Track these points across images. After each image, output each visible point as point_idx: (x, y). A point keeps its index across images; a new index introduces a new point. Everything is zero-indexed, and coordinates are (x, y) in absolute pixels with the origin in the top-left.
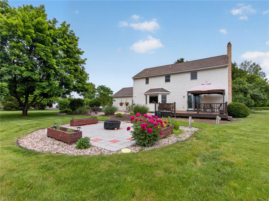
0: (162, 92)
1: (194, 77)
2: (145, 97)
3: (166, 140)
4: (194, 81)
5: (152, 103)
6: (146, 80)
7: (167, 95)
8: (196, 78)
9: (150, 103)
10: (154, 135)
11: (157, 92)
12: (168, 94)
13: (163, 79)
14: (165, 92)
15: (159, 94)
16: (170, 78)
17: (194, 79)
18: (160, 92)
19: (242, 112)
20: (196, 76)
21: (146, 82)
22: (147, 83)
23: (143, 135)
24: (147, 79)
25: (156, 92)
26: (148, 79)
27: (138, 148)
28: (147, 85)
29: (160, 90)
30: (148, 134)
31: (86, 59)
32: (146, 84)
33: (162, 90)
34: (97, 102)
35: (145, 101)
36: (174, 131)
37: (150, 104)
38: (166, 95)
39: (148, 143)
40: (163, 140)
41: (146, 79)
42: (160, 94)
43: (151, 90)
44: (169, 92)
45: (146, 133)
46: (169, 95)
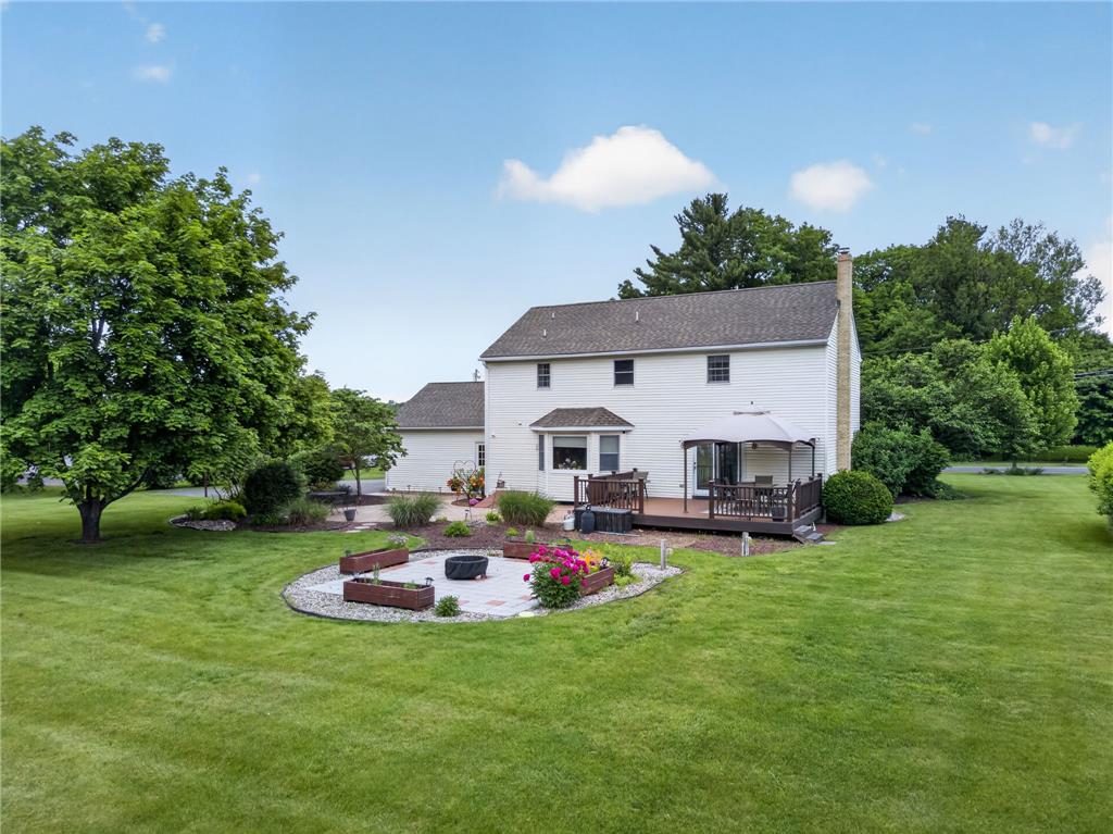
0: (602, 425)
1: (718, 372)
2: (537, 441)
3: (596, 597)
4: (718, 387)
5: (565, 467)
6: (539, 372)
7: (622, 436)
8: (727, 379)
9: (556, 467)
10: (573, 588)
11: (585, 425)
12: (624, 432)
13: (608, 369)
14: (614, 425)
15: (588, 432)
16: (632, 370)
17: (719, 379)
18: (595, 425)
19: (864, 505)
20: (727, 372)
21: (540, 378)
22: (544, 381)
23: (553, 589)
24: (544, 369)
25: (578, 425)
26: (547, 366)
27: (545, 612)
28: (544, 392)
29: (593, 418)
30: (562, 587)
31: (313, 315)
32: (540, 385)
33: (603, 416)
34: (330, 463)
35: (537, 458)
36: (617, 577)
37: (557, 471)
38: (618, 437)
39: (561, 602)
40: (591, 597)
41: (539, 366)
42: (593, 435)
43: (560, 416)
44: (628, 424)
45: (558, 585)
46: (630, 435)
